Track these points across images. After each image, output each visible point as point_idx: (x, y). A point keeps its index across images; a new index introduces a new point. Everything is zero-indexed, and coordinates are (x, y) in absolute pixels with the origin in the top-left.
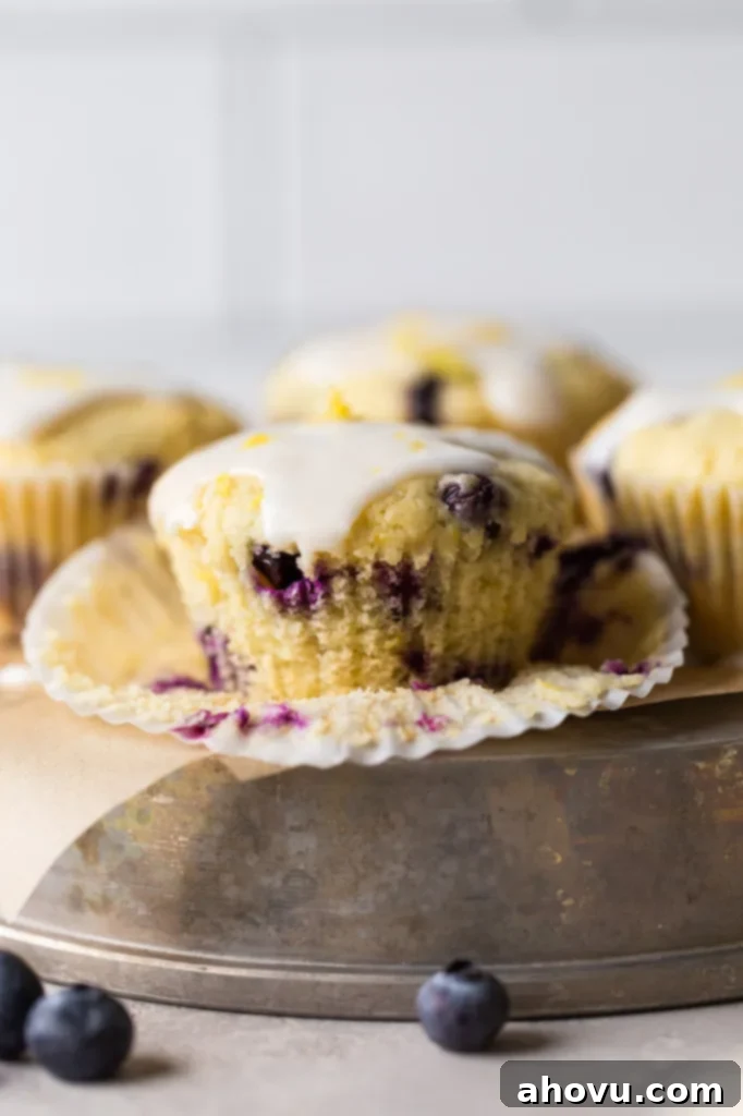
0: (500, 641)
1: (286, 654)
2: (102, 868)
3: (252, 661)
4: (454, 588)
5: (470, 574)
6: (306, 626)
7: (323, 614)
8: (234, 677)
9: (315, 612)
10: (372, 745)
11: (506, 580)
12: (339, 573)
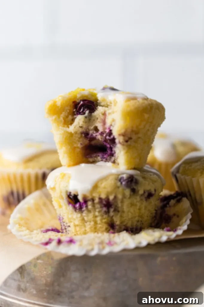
0: (138, 221)
1: (77, 222)
2: (25, 280)
3: (68, 224)
4: (122, 206)
5: (127, 202)
6: (81, 215)
7: (85, 212)
8: (66, 229)
9: (84, 211)
10: (92, 249)
11: (138, 204)
12: (89, 200)
